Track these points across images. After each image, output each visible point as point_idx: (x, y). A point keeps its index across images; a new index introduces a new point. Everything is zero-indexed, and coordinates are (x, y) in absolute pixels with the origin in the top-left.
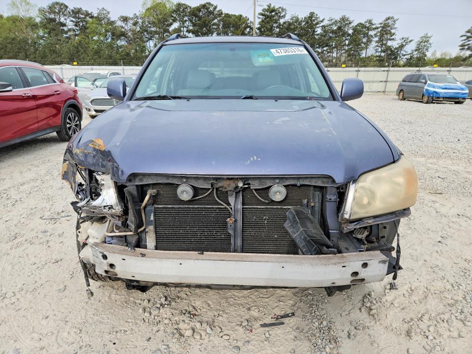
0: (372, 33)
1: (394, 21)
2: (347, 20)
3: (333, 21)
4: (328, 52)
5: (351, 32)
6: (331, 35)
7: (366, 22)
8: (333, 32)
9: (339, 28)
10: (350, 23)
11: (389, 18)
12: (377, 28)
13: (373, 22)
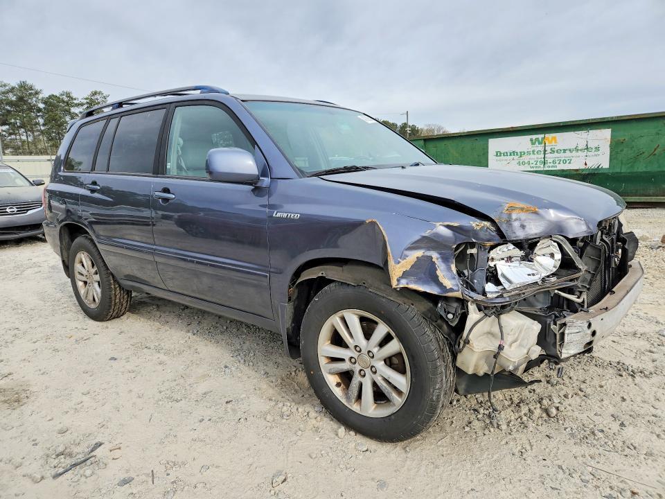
0: (74, 110)
1: (105, 98)
2: (31, 88)
3: (7, 88)
4: (10, 134)
5: (41, 106)
6: (8, 108)
7: (61, 95)
8: (11, 103)
9: (21, 99)
10: (37, 93)
11: (95, 93)
12: (82, 105)
13: (74, 95)
